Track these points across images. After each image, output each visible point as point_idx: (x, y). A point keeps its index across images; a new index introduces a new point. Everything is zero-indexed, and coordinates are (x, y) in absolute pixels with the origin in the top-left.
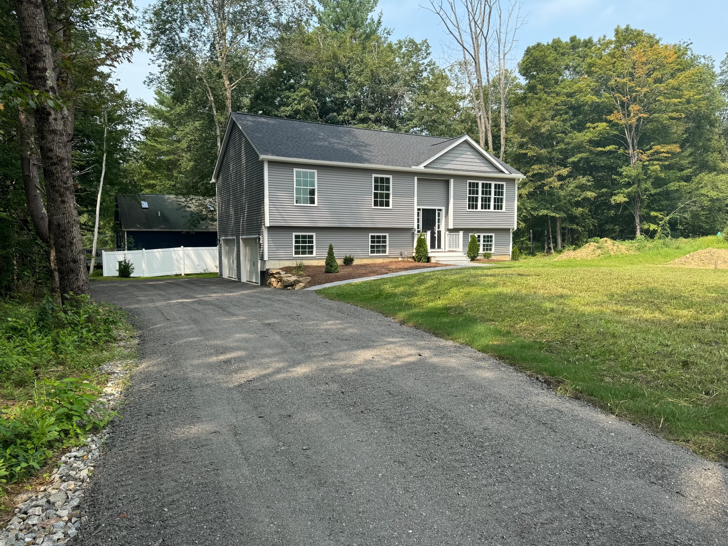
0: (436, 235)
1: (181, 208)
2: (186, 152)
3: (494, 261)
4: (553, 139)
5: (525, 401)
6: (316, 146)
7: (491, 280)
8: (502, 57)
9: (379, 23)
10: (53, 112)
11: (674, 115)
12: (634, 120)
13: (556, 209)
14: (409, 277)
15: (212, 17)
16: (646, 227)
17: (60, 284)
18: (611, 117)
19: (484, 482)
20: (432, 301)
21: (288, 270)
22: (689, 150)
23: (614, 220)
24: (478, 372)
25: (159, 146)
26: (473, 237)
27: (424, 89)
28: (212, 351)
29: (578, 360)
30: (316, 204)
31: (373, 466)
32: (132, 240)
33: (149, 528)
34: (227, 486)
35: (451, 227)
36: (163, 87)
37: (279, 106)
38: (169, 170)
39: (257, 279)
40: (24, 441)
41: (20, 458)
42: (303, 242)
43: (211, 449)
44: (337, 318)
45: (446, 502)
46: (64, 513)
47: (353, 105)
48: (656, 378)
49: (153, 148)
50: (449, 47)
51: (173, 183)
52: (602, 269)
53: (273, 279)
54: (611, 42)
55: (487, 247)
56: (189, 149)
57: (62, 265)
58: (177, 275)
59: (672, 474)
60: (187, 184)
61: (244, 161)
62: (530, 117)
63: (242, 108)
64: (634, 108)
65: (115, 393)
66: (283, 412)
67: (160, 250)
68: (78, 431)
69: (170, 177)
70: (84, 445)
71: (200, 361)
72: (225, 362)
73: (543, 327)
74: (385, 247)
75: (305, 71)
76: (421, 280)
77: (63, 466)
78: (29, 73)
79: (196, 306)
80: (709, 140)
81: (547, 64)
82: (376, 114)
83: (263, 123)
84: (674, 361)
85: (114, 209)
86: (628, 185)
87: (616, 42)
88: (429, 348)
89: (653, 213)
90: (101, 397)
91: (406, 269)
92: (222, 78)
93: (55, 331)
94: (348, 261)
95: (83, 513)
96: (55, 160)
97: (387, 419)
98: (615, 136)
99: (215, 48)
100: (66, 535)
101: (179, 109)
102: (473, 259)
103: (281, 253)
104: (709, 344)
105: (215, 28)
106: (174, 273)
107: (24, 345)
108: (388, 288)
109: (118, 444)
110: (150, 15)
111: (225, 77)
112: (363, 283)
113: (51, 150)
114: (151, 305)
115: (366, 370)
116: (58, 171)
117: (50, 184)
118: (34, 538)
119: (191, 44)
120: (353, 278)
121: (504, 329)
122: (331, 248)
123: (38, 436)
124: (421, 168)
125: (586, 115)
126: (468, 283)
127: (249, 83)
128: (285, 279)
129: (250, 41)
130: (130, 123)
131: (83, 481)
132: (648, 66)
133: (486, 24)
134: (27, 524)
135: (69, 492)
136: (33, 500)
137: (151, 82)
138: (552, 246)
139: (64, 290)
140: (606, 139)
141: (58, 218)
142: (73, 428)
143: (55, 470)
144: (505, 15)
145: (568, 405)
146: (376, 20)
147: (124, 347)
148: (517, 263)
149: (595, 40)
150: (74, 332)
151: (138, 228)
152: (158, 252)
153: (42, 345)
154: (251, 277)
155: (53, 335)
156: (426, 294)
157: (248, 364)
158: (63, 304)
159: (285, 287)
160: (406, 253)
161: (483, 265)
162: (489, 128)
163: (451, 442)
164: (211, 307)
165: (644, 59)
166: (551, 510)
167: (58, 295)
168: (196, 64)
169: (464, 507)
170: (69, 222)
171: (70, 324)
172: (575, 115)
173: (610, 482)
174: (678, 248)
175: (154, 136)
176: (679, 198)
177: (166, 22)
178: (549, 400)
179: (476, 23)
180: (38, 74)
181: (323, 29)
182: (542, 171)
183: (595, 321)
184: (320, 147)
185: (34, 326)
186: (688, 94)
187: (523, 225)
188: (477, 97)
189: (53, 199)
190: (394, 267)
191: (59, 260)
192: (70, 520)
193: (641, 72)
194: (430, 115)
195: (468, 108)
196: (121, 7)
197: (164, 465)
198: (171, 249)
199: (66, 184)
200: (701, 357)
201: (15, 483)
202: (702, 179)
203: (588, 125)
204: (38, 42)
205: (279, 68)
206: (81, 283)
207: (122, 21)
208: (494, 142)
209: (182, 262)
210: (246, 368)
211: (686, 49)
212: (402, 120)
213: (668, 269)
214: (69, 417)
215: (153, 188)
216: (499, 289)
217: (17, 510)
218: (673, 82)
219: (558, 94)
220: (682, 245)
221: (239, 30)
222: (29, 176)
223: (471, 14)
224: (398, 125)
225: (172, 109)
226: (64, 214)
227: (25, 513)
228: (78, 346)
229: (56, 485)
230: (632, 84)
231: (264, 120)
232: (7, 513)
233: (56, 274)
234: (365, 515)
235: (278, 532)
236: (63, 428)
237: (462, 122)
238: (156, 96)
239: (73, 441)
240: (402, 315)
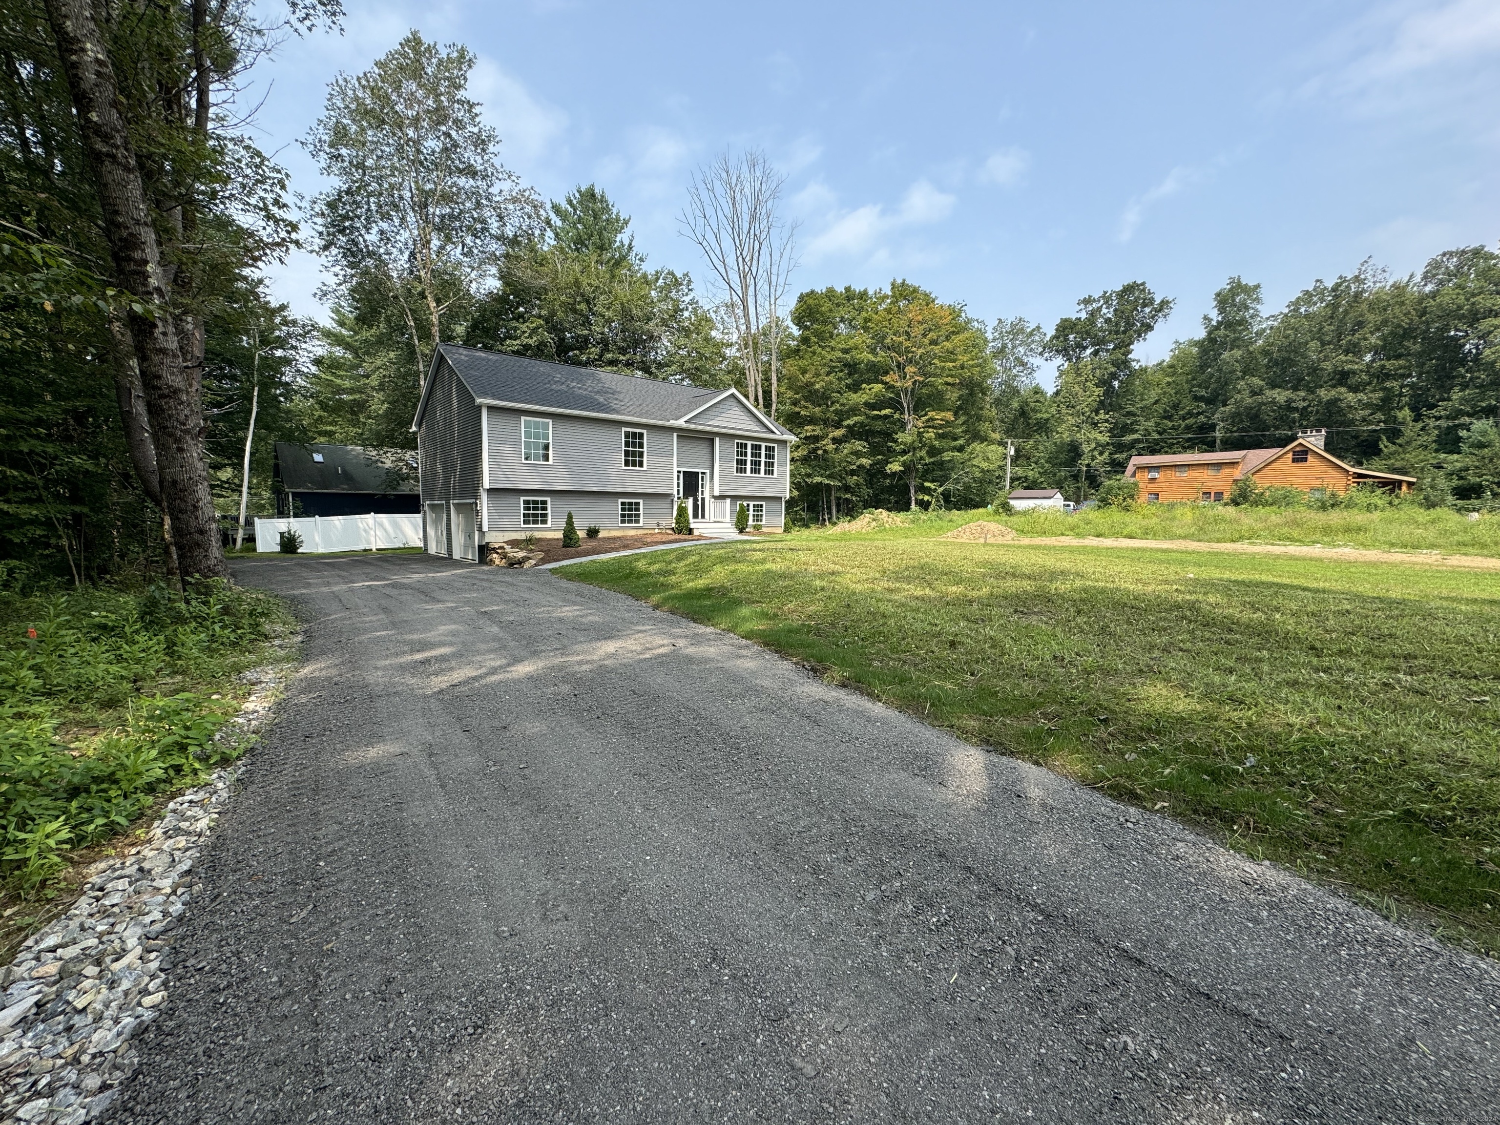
0: (699, 503)
1: (371, 463)
2: (378, 391)
3: (764, 533)
4: (827, 398)
5: (790, 692)
6: (551, 390)
7: (760, 555)
8: (773, 302)
9: (630, 247)
10: (160, 324)
11: (950, 380)
12: (910, 383)
13: (829, 477)
14: (667, 552)
15: (411, 218)
16: (921, 497)
17: (180, 563)
18: (887, 379)
19: (738, 790)
20: (692, 580)
21: (514, 543)
22: (963, 419)
23: (890, 490)
24: (739, 662)
25: (339, 381)
26: (741, 506)
27: (687, 332)
28: (406, 648)
29: (847, 643)
30: (551, 462)
31: (607, 783)
32: (299, 504)
33: (294, 891)
34: (414, 824)
35: (716, 493)
36: (343, 304)
37: (506, 338)
38: (353, 413)
39: (473, 555)
40: (104, 786)
41: (96, 812)
42: (534, 509)
43: (394, 777)
44: (575, 603)
45: (693, 818)
46: (166, 884)
47: (598, 343)
48: (924, 660)
49: (329, 383)
50: (713, 285)
51: (360, 431)
52: (876, 543)
53: (495, 555)
54: (887, 297)
55: (758, 518)
56: (381, 387)
57: (181, 536)
58: (365, 550)
59: (936, 762)
60: (378, 433)
61: (455, 404)
62: (804, 372)
63: (454, 338)
64: (910, 369)
65: (260, 709)
66: (496, 723)
67: (340, 517)
68: (197, 765)
69: (355, 423)
70: (206, 784)
71: (388, 662)
72: (422, 662)
73: (812, 608)
74: (638, 515)
75: (539, 299)
76: (682, 555)
77: (169, 817)
78: (118, 265)
79: (388, 591)
80: (981, 409)
81: (822, 315)
82: (628, 356)
83: (482, 358)
84: (941, 641)
85: (272, 462)
86: (904, 452)
87: (893, 296)
88: (686, 637)
89: (927, 484)
90: (237, 716)
91: (664, 543)
92: (426, 297)
93: (172, 628)
94: (593, 533)
95: (197, 879)
96: (166, 392)
97: (628, 725)
98: (891, 398)
99: (415, 258)
100: (165, 914)
101: (366, 334)
102: (742, 531)
103: (506, 522)
104: (975, 622)
105: (416, 232)
106: (361, 547)
107: (119, 648)
108: (641, 565)
109: (258, 778)
110: (320, 207)
111: (430, 298)
112: (611, 559)
113: (159, 377)
114: (325, 589)
115: (606, 666)
116: (170, 407)
117: (159, 424)
118: (113, 925)
119: (382, 250)
120: (599, 553)
121: (771, 612)
122: (570, 517)
123: (129, 777)
124: (681, 423)
125: (861, 374)
126: (734, 559)
127: (461, 307)
128: (511, 555)
129: (463, 254)
130: (294, 348)
131: (200, 836)
132: (924, 326)
133: (755, 262)
134: (102, 905)
135: (177, 853)
136: (115, 870)
137: (325, 295)
138: (826, 517)
139: (185, 572)
140: (882, 401)
141: (172, 472)
142: (189, 762)
143: (157, 823)
144: (776, 257)
145: (834, 694)
146: (626, 243)
147: (280, 646)
148: (789, 537)
149: (871, 292)
150: (200, 629)
151: (309, 488)
152: (337, 521)
153: (149, 649)
154: (466, 552)
155: (167, 633)
156: (685, 572)
157: (453, 664)
158: (185, 590)
159: (511, 565)
160: (664, 524)
161: (753, 538)
162: (759, 382)
163: (703, 746)
164: (410, 591)
165: (920, 318)
166: (810, 815)
167: (176, 578)
168: (390, 278)
169: (714, 821)
170: (190, 478)
171: (195, 618)
172: (850, 374)
173: (874, 777)
174: (950, 521)
175: (329, 367)
176: (952, 469)
177: (346, 217)
178: (814, 689)
179: (744, 259)
180: (133, 267)
181: (562, 248)
182: (816, 433)
183: (866, 599)
184: (556, 391)
185: (135, 622)
186: (963, 358)
187: (796, 493)
188: (746, 346)
189: (163, 445)
190: (649, 540)
191: (176, 530)
192: (174, 892)
193: (917, 331)
194: (693, 362)
195: (736, 357)
196: (269, 188)
197: (324, 804)
198: (357, 516)
199: (184, 424)
200: (968, 636)
201: (87, 847)
202: (974, 449)
203: (864, 386)
204: (132, 222)
205: (504, 292)
206: (212, 562)
207: (271, 207)
208: (764, 399)
209: (372, 533)
210: (452, 669)
211: (960, 311)
212: (660, 366)
213: (940, 543)
214: (183, 748)
215: (330, 436)
216: (768, 566)
217: (89, 886)
218: (948, 345)
219: (833, 349)
220: (955, 518)
221: (448, 239)
222: (130, 412)
223: (739, 248)
224: (653, 370)
225: (356, 333)
226: (182, 467)
227: (101, 889)
228: (208, 647)
229: (156, 844)
230: (908, 344)
231: (482, 354)
232: (71, 892)
233: (173, 549)
234: (594, 843)
235: (478, 877)
236: (172, 763)
237: (729, 372)
238: (333, 315)
239: (188, 780)
240: (655, 598)
